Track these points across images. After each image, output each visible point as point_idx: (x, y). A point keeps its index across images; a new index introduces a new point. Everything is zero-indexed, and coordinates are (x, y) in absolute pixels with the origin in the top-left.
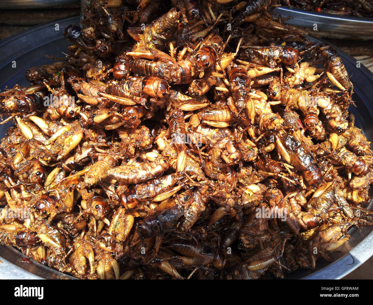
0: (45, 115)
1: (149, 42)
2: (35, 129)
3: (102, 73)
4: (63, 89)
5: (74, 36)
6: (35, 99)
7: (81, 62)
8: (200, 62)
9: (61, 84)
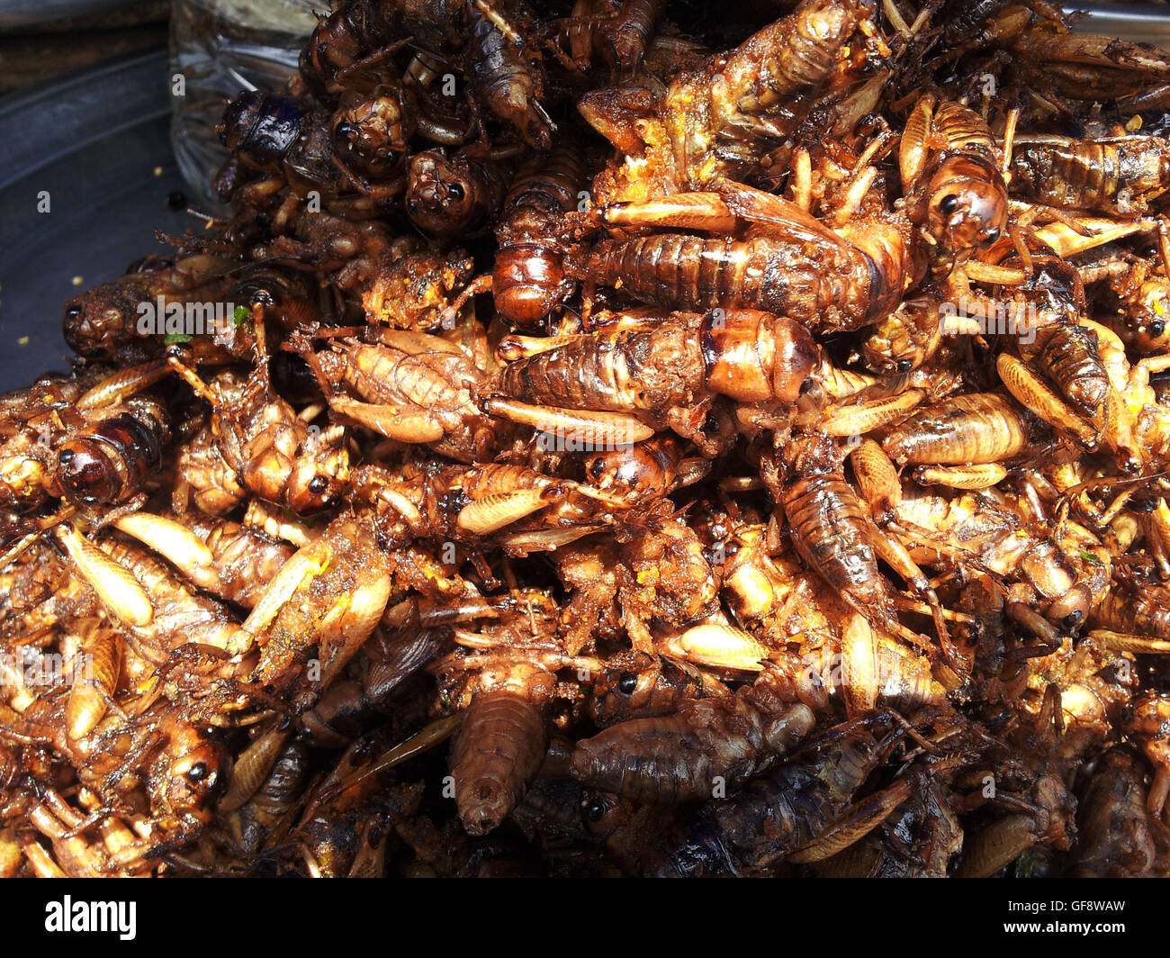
0: (179, 499)
1: (702, 155)
2: (152, 573)
3: (436, 300)
4: (260, 380)
5: (272, 140)
6: (141, 441)
7: (332, 254)
8: (964, 227)
9: (255, 363)
